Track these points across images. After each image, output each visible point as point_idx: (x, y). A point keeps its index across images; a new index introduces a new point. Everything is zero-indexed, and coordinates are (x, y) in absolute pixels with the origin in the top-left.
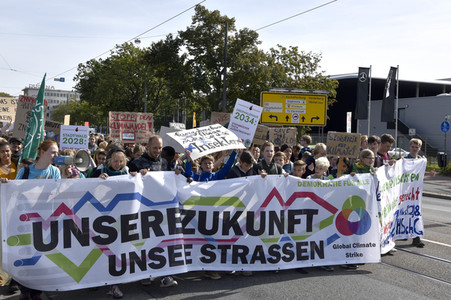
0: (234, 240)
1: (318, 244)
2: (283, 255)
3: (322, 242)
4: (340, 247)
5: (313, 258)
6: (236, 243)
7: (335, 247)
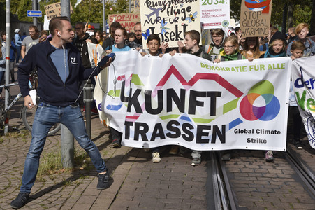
0: (136, 117)
1: (220, 128)
2: (182, 132)
3: (224, 127)
4: (242, 132)
5: (213, 141)
6: (137, 121)
7: (236, 132)
